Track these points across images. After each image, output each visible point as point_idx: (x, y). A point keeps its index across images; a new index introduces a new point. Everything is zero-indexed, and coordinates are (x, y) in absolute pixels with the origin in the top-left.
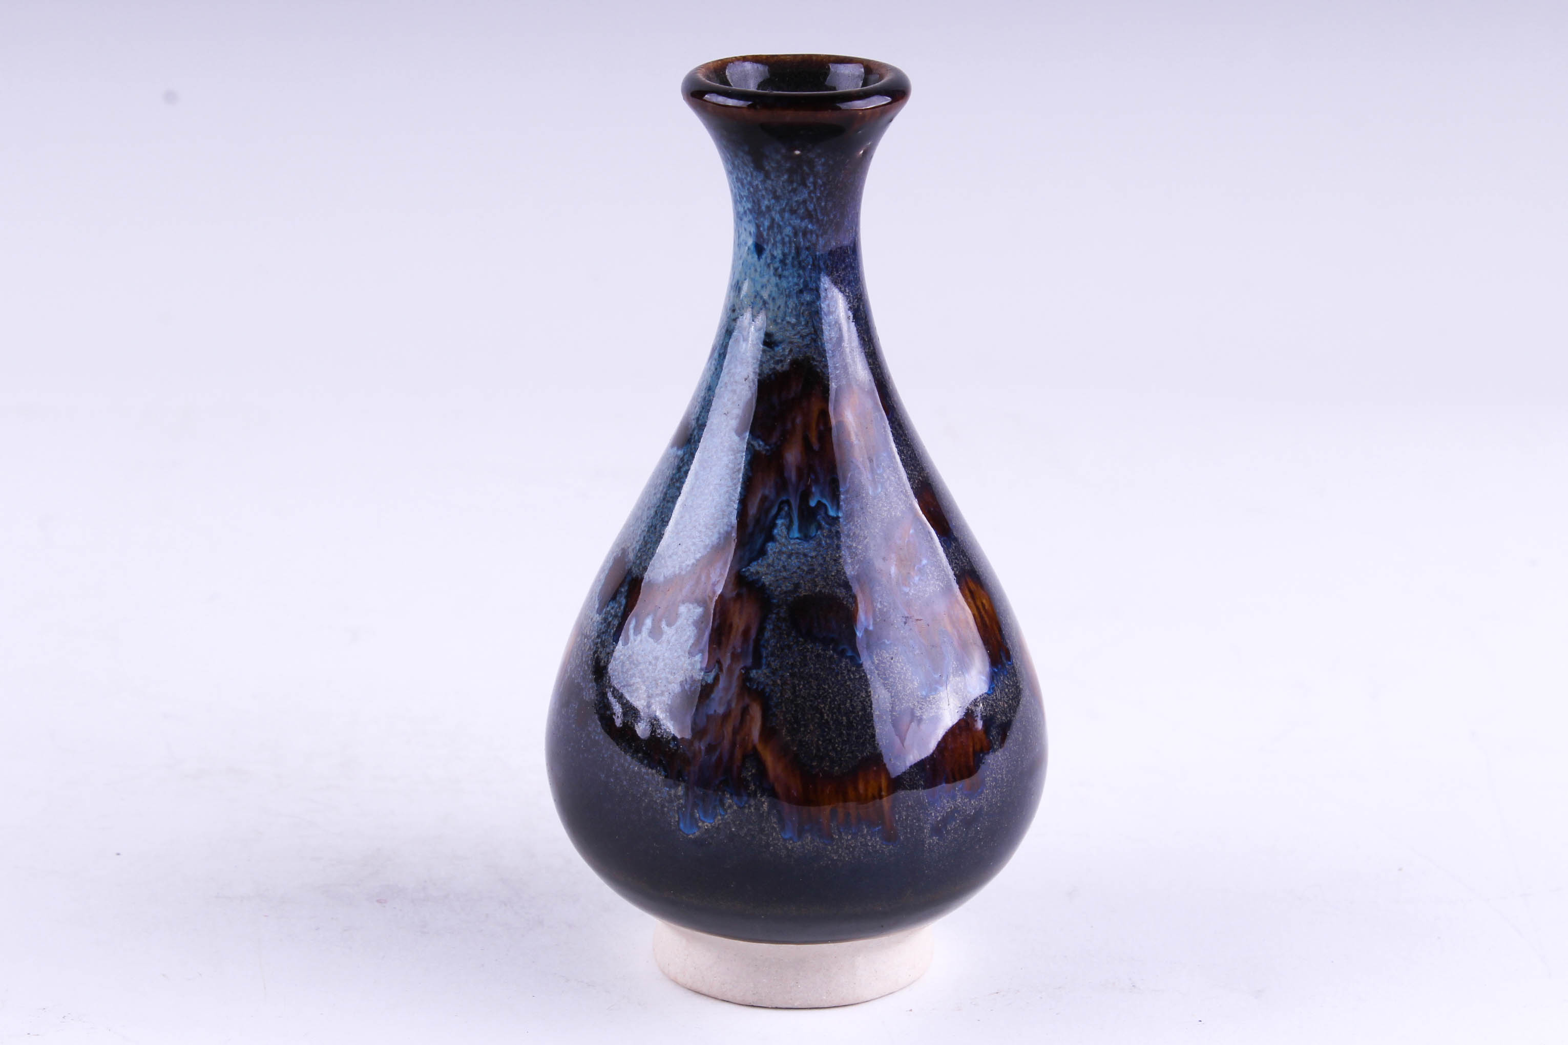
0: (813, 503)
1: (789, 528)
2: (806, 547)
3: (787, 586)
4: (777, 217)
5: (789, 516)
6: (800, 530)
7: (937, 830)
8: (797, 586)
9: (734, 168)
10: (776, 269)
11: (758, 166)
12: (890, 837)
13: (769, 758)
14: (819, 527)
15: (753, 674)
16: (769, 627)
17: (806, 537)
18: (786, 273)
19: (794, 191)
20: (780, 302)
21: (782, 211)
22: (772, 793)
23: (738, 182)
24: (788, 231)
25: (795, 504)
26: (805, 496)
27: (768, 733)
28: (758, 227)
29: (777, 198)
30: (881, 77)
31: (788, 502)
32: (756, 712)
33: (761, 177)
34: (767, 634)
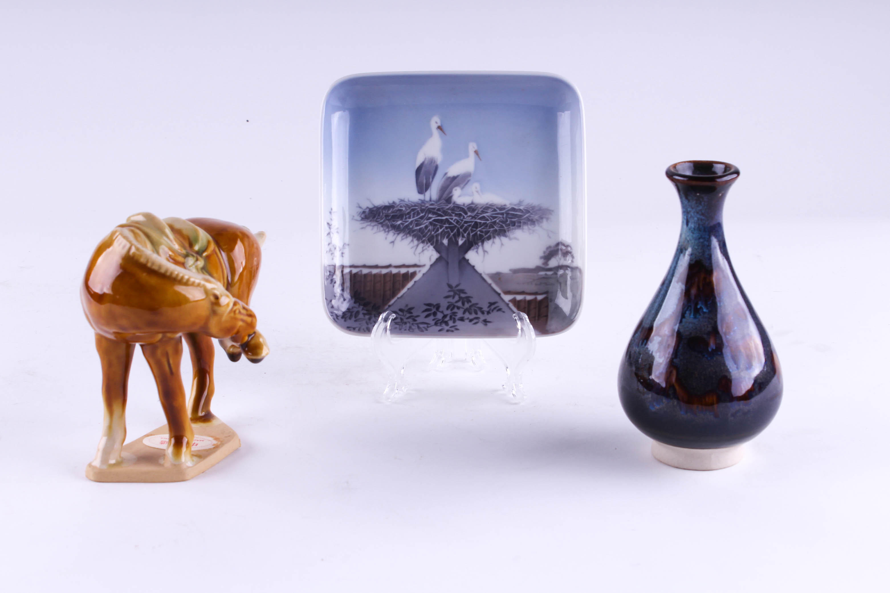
0: (699, 307)
1: (690, 314)
2: (695, 321)
3: (687, 333)
4: (693, 215)
5: (690, 310)
6: (694, 315)
7: (733, 415)
8: (691, 333)
9: (681, 198)
10: (692, 231)
11: (687, 198)
12: (716, 416)
13: (677, 387)
14: (700, 315)
15: (675, 360)
16: (681, 345)
17: (695, 317)
18: (695, 232)
19: (698, 206)
20: (693, 241)
21: (694, 212)
22: (678, 398)
23: (682, 202)
24: (696, 219)
25: (693, 306)
26: (696, 304)
27: (678, 379)
28: (687, 217)
29: (692, 208)
30: (730, 170)
31: (690, 306)
32: (674, 373)
33: (687, 201)
34: (680, 348)
